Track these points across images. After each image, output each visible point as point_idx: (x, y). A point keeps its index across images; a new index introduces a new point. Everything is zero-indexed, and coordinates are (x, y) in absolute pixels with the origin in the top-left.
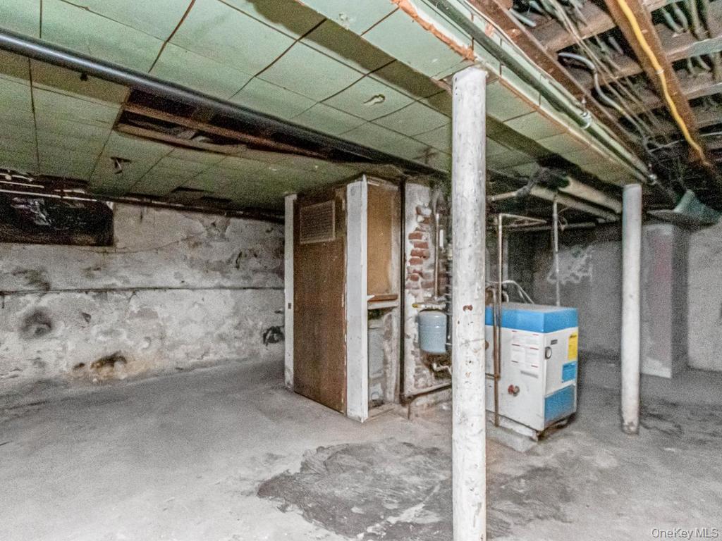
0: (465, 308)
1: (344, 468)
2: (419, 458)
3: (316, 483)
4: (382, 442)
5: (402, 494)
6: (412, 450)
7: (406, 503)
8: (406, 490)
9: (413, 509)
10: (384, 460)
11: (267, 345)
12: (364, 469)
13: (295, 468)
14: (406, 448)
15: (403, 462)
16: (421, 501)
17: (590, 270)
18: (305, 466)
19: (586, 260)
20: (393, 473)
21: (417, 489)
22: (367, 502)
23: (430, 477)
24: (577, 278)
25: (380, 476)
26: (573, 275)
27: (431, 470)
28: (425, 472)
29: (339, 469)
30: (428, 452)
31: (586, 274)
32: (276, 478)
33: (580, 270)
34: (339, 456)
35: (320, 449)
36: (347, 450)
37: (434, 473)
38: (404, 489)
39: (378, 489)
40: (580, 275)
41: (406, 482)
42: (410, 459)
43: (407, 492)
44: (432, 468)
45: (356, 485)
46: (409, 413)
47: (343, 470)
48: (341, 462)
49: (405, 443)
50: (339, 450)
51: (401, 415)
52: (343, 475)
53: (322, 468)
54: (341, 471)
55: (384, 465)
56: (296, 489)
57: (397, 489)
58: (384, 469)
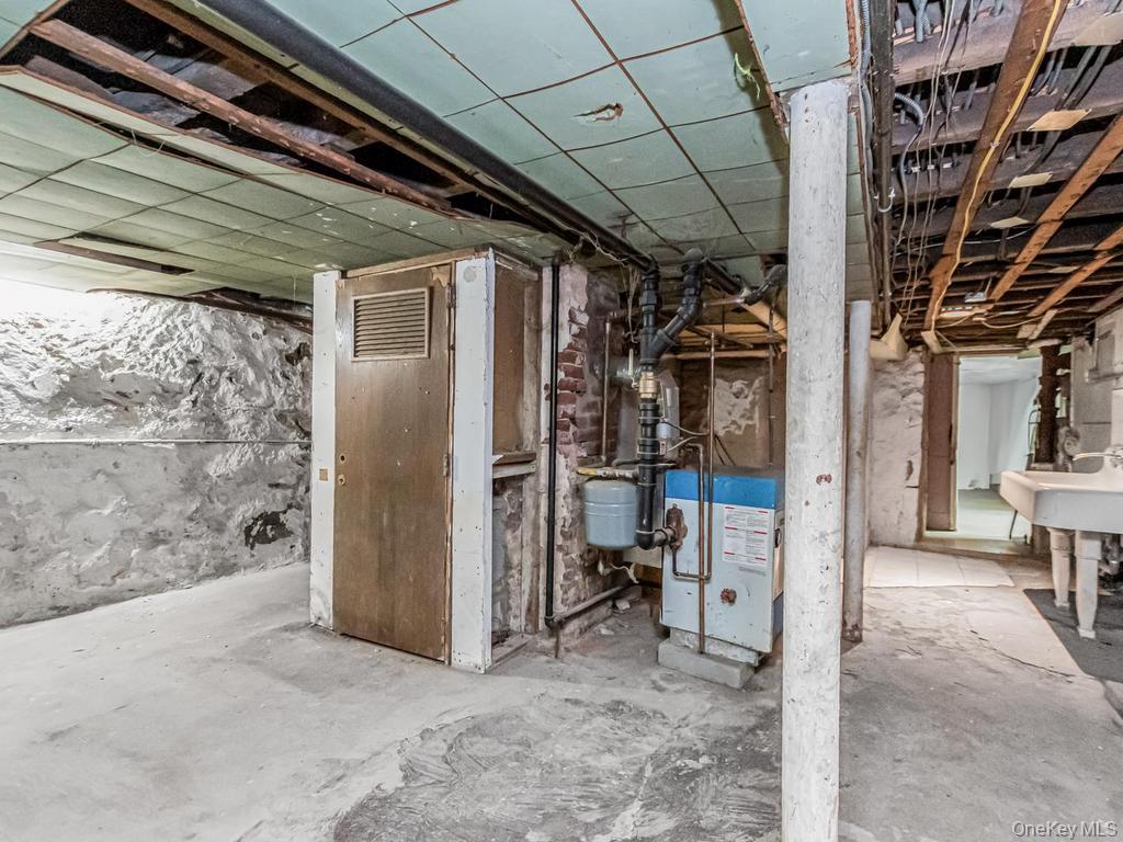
0: (819, 479)
1: (483, 763)
2: (599, 721)
3: (443, 801)
4: (530, 704)
5: (598, 790)
6: (583, 710)
7: (611, 805)
8: (603, 783)
9: (628, 813)
10: (547, 736)
11: (252, 548)
12: (517, 757)
13: (391, 780)
14: (570, 708)
15: (578, 732)
16: (632, 798)
17: (757, 415)
18: (410, 772)
19: (751, 403)
20: (569, 755)
21: (620, 778)
22: (546, 817)
23: (631, 752)
24: (739, 427)
25: (551, 766)
26: (734, 422)
27: (627, 739)
28: (620, 745)
29: (475, 765)
30: (610, 710)
31: (750, 423)
32: (362, 807)
33: (743, 416)
34: (465, 741)
35: (426, 734)
36: (477, 728)
37: (634, 744)
38: (598, 781)
39: (555, 790)
40: (743, 423)
41: (596, 768)
42: (586, 727)
43: (605, 786)
44: (626, 735)
45: (518, 790)
46: (557, 647)
47: (482, 764)
48: (473, 751)
49: (567, 700)
50: (463, 730)
51: (544, 652)
52: (486, 776)
53: (444, 770)
54: (480, 768)
55: (549, 744)
56: (407, 821)
57: (587, 782)
58: (552, 752)
